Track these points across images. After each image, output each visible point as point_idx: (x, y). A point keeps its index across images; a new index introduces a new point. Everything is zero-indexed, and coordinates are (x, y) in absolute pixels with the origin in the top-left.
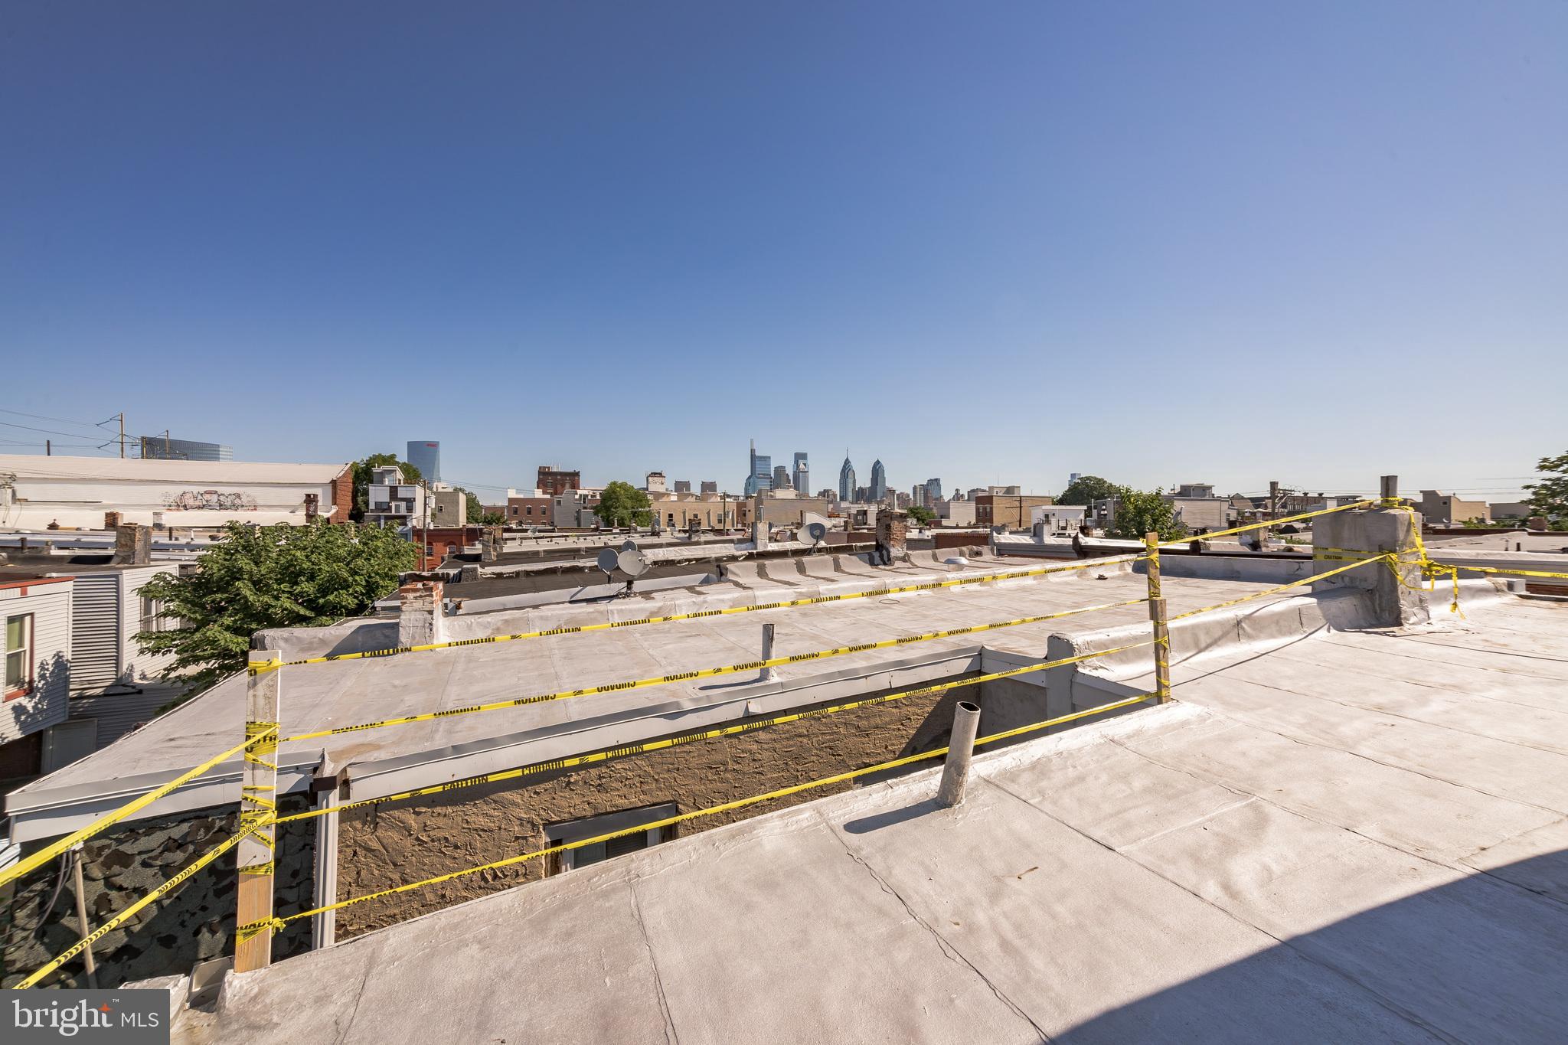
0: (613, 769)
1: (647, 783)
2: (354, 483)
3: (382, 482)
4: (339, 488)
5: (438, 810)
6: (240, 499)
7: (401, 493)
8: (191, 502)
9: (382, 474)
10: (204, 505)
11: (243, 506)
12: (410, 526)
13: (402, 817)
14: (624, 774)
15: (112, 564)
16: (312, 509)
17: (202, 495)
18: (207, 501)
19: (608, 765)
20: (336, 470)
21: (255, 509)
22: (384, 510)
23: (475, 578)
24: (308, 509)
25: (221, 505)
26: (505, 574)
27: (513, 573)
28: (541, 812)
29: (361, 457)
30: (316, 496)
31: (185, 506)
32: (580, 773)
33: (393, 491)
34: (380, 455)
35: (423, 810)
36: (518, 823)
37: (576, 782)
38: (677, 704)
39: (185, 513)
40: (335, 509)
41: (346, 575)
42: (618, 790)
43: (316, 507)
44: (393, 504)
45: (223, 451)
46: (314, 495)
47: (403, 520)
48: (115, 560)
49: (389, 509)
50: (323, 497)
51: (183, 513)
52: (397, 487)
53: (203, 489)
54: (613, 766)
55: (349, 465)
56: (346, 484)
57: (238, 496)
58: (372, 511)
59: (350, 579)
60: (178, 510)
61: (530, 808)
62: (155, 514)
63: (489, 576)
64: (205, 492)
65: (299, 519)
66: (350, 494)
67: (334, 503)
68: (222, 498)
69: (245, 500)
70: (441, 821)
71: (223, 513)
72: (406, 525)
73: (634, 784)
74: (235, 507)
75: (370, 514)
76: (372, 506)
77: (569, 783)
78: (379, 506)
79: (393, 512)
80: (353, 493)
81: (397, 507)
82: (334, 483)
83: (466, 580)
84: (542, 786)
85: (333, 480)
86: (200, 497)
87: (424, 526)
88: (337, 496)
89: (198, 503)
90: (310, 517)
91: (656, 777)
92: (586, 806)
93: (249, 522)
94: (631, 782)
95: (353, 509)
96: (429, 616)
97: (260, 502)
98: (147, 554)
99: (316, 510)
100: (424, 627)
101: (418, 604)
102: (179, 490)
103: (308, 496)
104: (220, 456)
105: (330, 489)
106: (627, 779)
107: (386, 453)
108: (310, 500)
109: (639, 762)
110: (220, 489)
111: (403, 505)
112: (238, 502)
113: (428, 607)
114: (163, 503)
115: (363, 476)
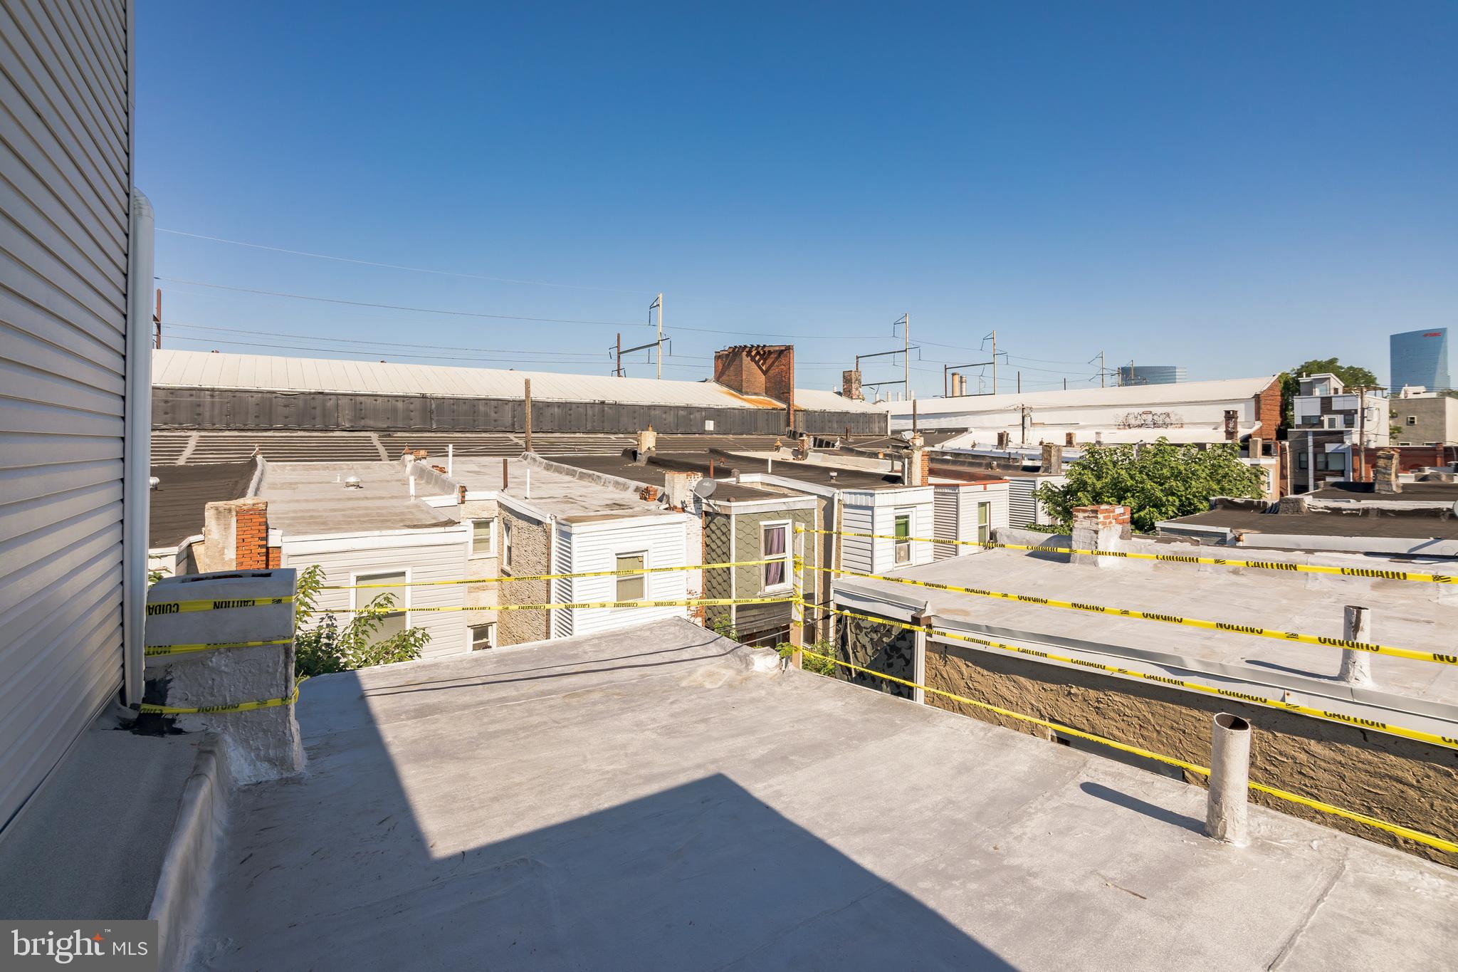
0: (1110, 698)
1: (1147, 729)
2: (1282, 395)
3: (1310, 393)
4: (1262, 402)
5: (979, 669)
6: (1169, 418)
7: (1336, 405)
8: (1133, 422)
9: (1311, 385)
10: (1142, 424)
11: (1171, 424)
12: (1348, 443)
13: (959, 664)
14: (1122, 709)
15: (1040, 473)
16: (1231, 425)
17: (1140, 415)
18: (1144, 421)
19: (1106, 693)
20: (1263, 383)
21: (1182, 427)
22: (1313, 426)
23: (1298, 510)
24: (1227, 426)
25: (1154, 424)
26: (1345, 510)
27: (1359, 510)
28: (1047, 707)
29: (1290, 366)
30: (1235, 412)
31: (1129, 425)
32: (1080, 688)
33: (1326, 404)
34: (1315, 361)
35: (970, 665)
36: (1030, 706)
37: (1075, 695)
38: (1180, 660)
39: (1129, 431)
40: (1258, 425)
41: (1159, 494)
42: (1116, 721)
43: (1236, 423)
44: (1326, 418)
45: (1179, 373)
46: (1233, 411)
47: (1338, 436)
48: (1042, 469)
49: (1321, 424)
50: (1244, 414)
51: (1128, 431)
52: (1331, 397)
53: (1141, 410)
54: (1110, 696)
55: (1276, 377)
56: (1272, 398)
57: (1168, 415)
58: (1298, 426)
59: (1164, 499)
60: (1125, 428)
61: (1039, 699)
62: (1097, 433)
63: (1321, 510)
64: (1143, 413)
65: (1219, 437)
66: (1278, 408)
67: (1258, 418)
68: (1155, 417)
69: (1173, 419)
70: (979, 678)
71: (1157, 430)
72: (1342, 442)
73: (1132, 723)
74: (1166, 425)
75: (1295, 430)
76: (1298, 421)
77: (1070, 693)
78: (1307, 421)
79: (1326, 428)
80: (1281, 406)
81: (1332, 422)
82: (1257, 398)
83: (1285, 512)
84: (1049, 685)
85: (1256, 395)
86: (1139, 417)
87: (1361, 443)
88: (1261, 411)
89: (1138, 422)
90: (1230, 434)
91: (1158, 729)
92: (1085, 722)
93: (1142, 441)
94: (1129, 719)
95: (1282, 424)
96: (1095, 535)
97: (1186, 421)
98: (1059, 466)
99: (1235, 427)
100: (1091, 544)
101: (1087, 523)
102: (1122, 412)
103: (1228, 412)
104: (1177, 377)
105: (1253, 404)
106: (1124, 715)
107: (1324, 358)
108: (1230, 416)
109: (1138, 704)
110: (1154, 410)
111: (1339, 419)
112: (1168, 420)
113: (1094, 528)
114: (1115, 423)
115: (1290, 388)
